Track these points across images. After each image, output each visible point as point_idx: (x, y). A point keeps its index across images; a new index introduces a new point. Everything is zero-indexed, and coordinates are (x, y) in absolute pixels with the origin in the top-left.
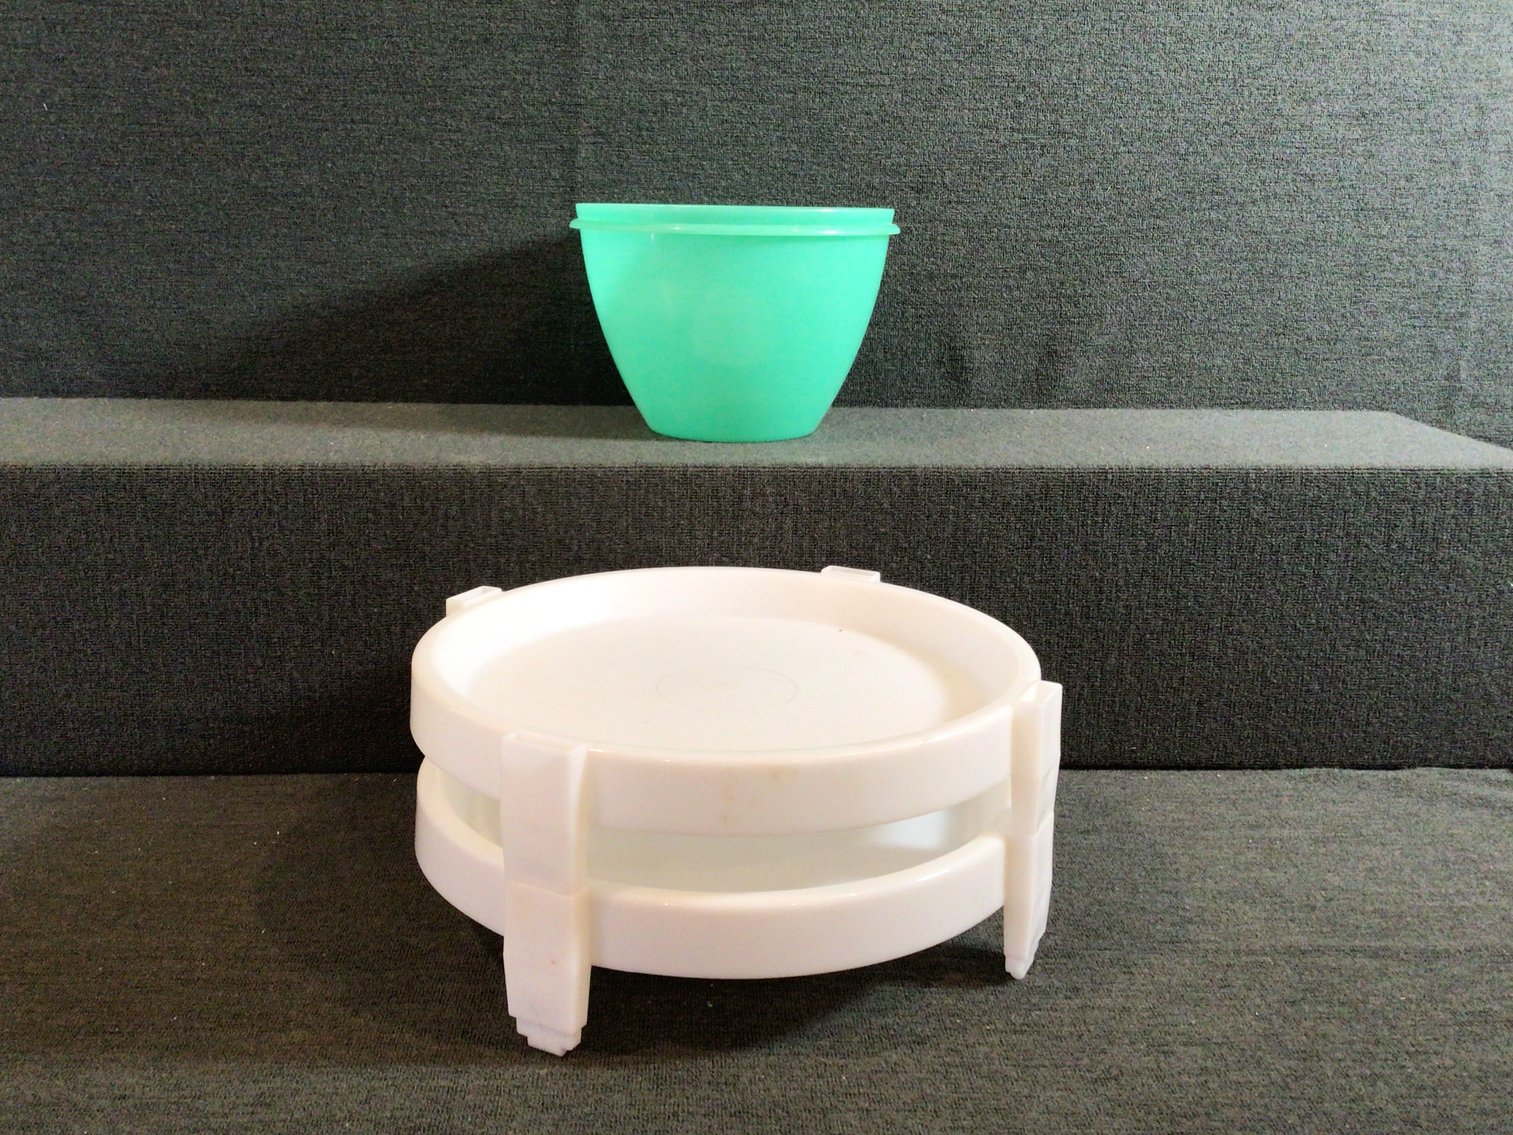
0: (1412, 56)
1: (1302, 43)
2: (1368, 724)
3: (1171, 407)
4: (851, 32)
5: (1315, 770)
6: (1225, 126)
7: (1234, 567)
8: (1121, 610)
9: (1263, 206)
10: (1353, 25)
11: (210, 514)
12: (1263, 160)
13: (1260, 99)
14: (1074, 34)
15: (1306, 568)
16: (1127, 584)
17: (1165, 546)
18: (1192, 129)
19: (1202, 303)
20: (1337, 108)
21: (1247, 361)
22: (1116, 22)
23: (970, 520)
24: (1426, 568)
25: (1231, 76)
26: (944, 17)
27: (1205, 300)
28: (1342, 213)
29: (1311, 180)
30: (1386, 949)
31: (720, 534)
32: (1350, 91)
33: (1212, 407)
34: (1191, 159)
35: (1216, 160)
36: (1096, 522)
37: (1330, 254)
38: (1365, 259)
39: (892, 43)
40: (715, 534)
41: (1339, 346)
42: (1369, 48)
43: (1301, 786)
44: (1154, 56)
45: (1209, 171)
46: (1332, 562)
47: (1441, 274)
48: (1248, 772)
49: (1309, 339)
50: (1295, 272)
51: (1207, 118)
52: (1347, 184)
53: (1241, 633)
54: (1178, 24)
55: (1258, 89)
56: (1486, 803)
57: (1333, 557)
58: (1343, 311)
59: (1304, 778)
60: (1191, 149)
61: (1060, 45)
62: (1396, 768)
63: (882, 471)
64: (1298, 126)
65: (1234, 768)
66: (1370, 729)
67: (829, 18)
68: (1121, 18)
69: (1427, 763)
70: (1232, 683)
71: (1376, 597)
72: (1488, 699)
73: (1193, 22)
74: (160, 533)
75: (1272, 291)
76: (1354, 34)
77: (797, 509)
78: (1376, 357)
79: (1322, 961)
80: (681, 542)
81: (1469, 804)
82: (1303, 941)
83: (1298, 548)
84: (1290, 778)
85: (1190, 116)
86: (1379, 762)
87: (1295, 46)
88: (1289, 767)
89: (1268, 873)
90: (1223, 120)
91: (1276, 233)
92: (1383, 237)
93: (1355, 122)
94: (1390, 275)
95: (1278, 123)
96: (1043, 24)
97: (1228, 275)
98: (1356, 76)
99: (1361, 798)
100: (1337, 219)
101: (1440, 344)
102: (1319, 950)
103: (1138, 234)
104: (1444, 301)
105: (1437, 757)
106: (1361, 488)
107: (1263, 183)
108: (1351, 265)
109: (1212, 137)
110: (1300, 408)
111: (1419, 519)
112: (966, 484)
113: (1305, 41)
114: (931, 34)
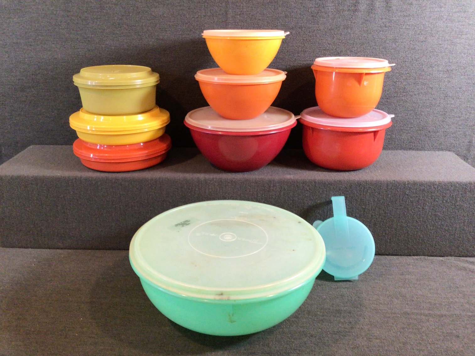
0: (463, 54)
1: (431, 51)
2: (436, 245)
3: (389, 150)
4: (302, 49)
5: (421, 257)
6: (408, 74)
7: (401, 206)
8: (370, 216)
9: (418, 95)
10: (446, 46)
11: (137, 189)
12: (418, 83)
13: (418, 67)
14: (365, 49)
15: (420, 206)
16: (371, 209)
17: (382, 200)
18: (398, 75)
19: (399, 122)
20: (440, 69)
21: (411, 137)
22: (377, 46)
23: (330, 193)
24: (453, 207)
25: (410, 60)
26: (329, 45)
27: (400, 121)
28: (441, 98)
29: (432, 88)
30: (429, 314)
31: (264, 195)
32: (444, 64)
33: (401, 150)
34: (397, 83)
35: (405, 83)
36: (364, 194)
37: (436, 109)
38: (446, 110)
39: (314, 52)
40: (263, 195)
41: (438, 134)
42: (451, 52)
43: (416, 262)
44: (388, 55)
45: (402, 86)
46: (427, 205)
47: (468, 114)
48: (402, 257)
49: (429, 132)
50: (426, 113)
51: (403, 72)
52: (442, 89)
53: (402, 222)
54: (395, 46)
55: (417, 64)
56: (465, 269)
57: (427, 204)
58: (439, 124)
59: (417, 259)
60: (397, 80)
61: (361, 52)
62: (442, 256)
63: (307, 181)
64: (429, 74)
65: (399, 255)
66: (436, 247)
67: (296, 46)
68: (379, 45)
69: (451, 255)
70: (399, 235)
71: (439, 214)
72: (469, 240)
73: (399, 46)
74: (125, 193)
75: (419, 118)
76: (446, 49)
77: (285, 189)
78: (449, 137)
79: (413, 316)
80: (254, 197)
81: (460, 269)
82: (408, 310)
83: (418, 201)
84: (413, 259)
85: (398, 71)
86: (438, 255)
87: (429, 52)
88: (414, 255)
89: (403, 289)
90: (407, 72)
91: (421, 103)
92: (452, 104)
93: (445, 73)
94: (454, 114)
95: (423, 73)
96: (357, 47)
97: (407, 114)
98: (446, 60)
99: (431, 266)
100: (439, 99)
101: (467, 133)
102: (413, 313)
103: (381, 103)
104: (469, 121)
105: (454, 254)
106: (436, 187)
107: (418, 89)
108: (442, 112)
109: (404, 77)
110: (426, 150)
111: (452, 195)
112: (329, 184)
113: (432, 51)
114: (325, 50)
